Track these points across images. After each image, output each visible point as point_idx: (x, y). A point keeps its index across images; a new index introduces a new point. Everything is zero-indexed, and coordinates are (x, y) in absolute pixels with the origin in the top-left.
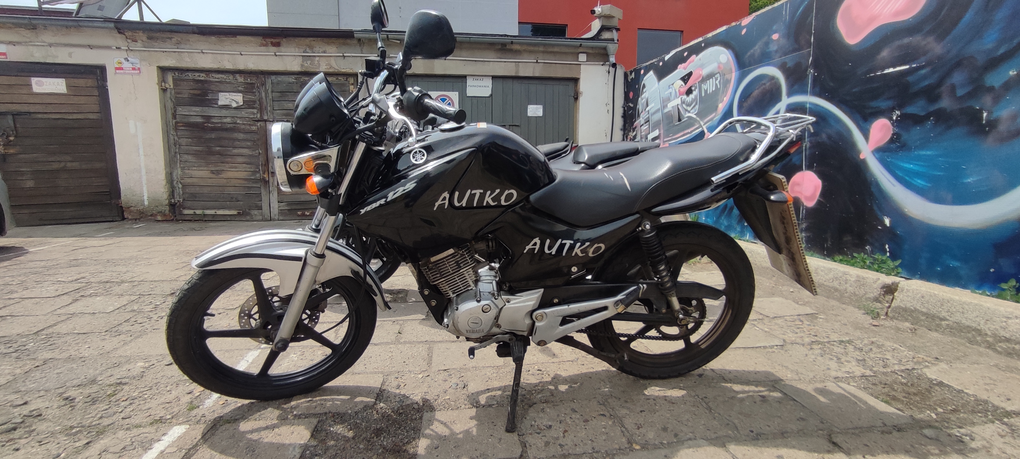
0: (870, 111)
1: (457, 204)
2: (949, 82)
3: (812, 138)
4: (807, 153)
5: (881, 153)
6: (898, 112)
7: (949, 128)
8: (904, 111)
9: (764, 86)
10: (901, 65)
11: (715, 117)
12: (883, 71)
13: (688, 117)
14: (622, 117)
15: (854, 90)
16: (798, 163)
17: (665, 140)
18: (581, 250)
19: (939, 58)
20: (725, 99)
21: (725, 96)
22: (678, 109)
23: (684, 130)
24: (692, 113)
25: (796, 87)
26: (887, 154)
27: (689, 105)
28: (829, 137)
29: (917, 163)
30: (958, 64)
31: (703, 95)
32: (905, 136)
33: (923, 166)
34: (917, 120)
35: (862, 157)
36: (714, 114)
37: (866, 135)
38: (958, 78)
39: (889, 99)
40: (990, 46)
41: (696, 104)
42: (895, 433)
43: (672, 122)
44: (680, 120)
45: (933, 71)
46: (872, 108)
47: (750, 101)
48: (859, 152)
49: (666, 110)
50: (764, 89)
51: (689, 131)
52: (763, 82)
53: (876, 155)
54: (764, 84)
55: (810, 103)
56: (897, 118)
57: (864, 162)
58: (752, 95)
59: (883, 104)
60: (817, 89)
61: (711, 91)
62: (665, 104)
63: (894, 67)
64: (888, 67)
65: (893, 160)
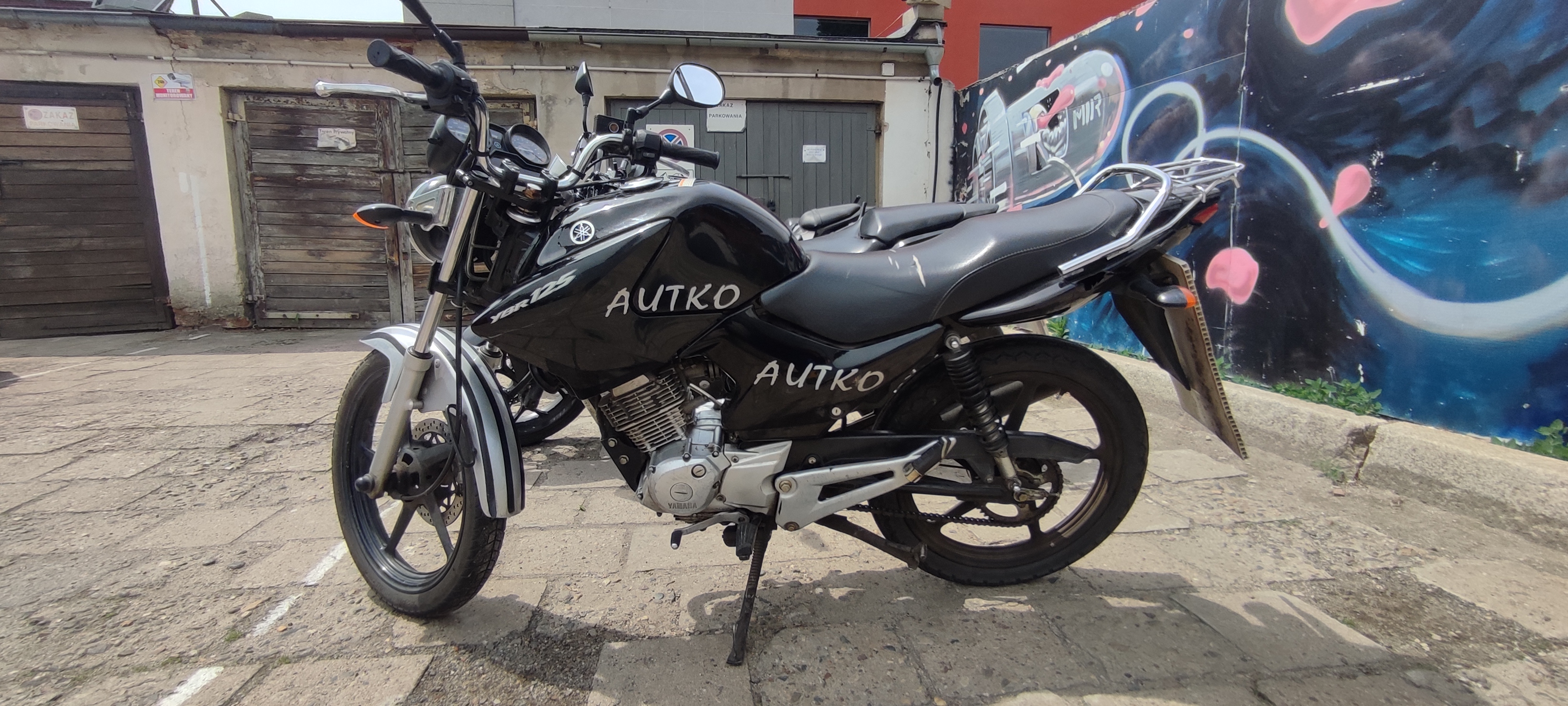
0: (1338, 151)
1: (642, 307)
2: (1463, 104)
3: (1244, 196)
4: (1237, 220)
5: (1353, 219)
6: (1380, 154)
7: (1461, 178)
8: (1390, 152)
9: (1169, 113)
10: (1385, 78)
11: (1093, 162)
12: (1358, 86)
13: (1052, 163)
14: (951, 163)
15: (1311, 119)
16: (1222, 235)
17: (1017, 199)
18: (844, 382)
19: (1447, 65)
20: (1109, 134)
21: (1109, 130)
22: (1037, 149)
23: (1045, 183)
24: (1058, 156)
25: (1220, 114)
26: (1361, 220)
27: (1053, 143)
28: (1271, 193)
29: (1409, 234)
30: (1477, 76)
31: (1075, 127)
32: (1391, 192)
33: (1417, 239)
34: (1412, 166)
35: (1322, 225)
36: (1092, 158)
37: (1329, 189)
38: (1476, 98)
39: (1366, 132)
40: (1527, 46)
41: (1065, 142)
42: (1362, 678)
43: (1028, 171)
44: (1039, 168)
45: (1438, 87)
46: (1341, 147)
47: (1148, 137)
48: (1317, 218)
49: (1018, 153)
50: (1169, 117)
51: (1054, 184)
52: (1169, 107)
53: (1346, 223)
54: (1171, 110)
55: (1242, 140)
56: (1378, 163)
57: (1325, 233)
58: (1151, 128)
59: (1358, 141)
60: (1254, 118)
61: (1087, 121)
62: (1017, 141)
63: (1375, 81)
64: (1366, 82)
65: (1371, 231)
